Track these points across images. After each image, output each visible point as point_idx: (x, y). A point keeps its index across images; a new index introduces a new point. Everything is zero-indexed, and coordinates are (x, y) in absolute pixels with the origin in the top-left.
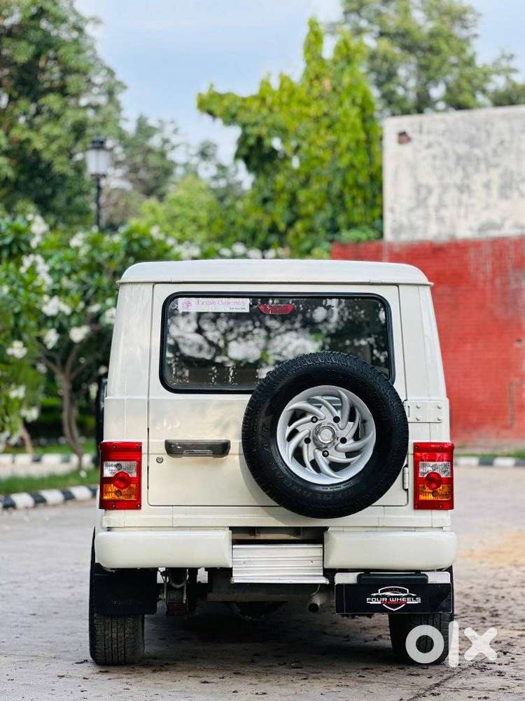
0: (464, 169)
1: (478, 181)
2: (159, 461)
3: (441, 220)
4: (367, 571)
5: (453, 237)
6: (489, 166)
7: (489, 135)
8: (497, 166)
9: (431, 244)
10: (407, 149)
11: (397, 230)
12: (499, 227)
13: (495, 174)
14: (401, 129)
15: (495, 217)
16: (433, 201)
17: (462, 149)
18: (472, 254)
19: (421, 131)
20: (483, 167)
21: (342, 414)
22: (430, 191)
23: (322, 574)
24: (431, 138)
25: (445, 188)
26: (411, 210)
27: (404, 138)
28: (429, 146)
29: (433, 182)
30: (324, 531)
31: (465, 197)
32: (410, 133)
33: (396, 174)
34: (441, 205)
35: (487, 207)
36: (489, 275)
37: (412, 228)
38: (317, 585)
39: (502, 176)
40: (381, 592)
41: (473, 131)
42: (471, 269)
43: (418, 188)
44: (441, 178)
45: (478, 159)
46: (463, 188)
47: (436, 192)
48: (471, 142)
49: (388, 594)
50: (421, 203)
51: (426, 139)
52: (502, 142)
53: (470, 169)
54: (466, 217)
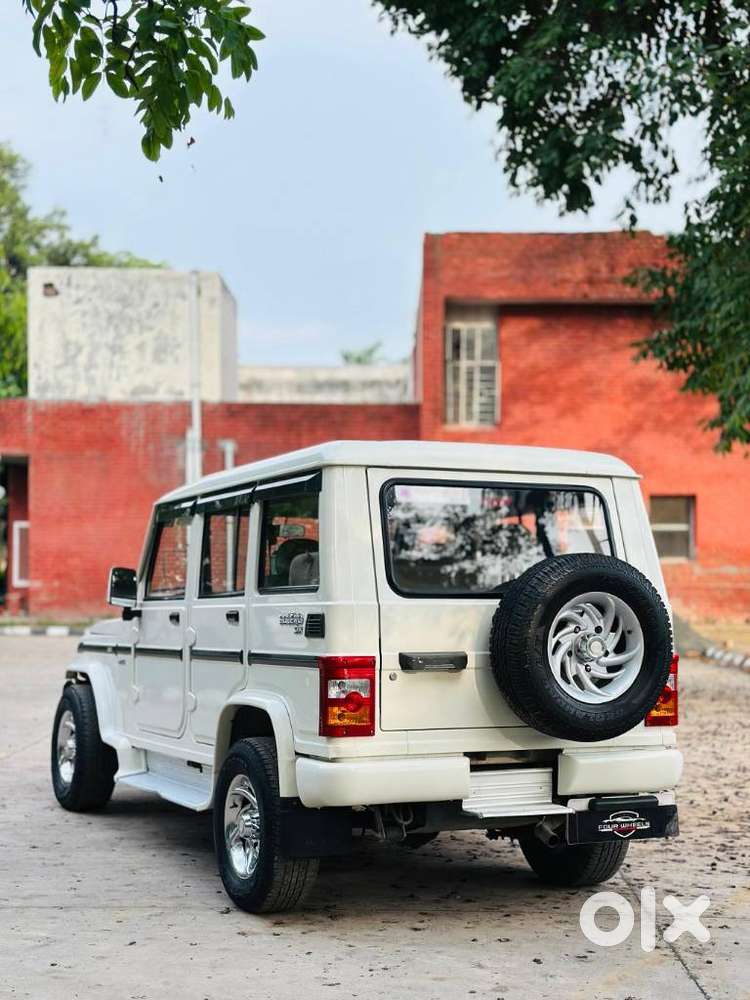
0: (116, 327)
1: (131, 342)
2: (392, 678)
3: (91, 381)
4: (598, 796)
5: (104, 399)
6: (142, 329)
7: (142, 296)
8: (151, 329)
9: (80, 404)
10: (53, 303)
11: (43, 388)
12: (154, 391)
13: (148, 336)
14: (48, 281)
15: (149, 381)
16: (82, 359)
17: (114, 307)
18: (124, 418)
19: (69, 284)
20: (136, 328)
21: (605, 623)
22: (79, 350)
23: (550, 801)
24: (81, 293)
25: (95, 348)
26: (58, 367)
27: (49, 291)
28: (78, 301)
29: (83, 338)
30: (557, 754)
31: (117, 358)
32: (57, 285)
33: (41, 328)
34: (91, 365)
35: (140, 370)
36: (142, 440)
37: (60, 386)
38: (542, 816)
39: (157, 339)
40: (613, 818)
41: (126, 290)
42: (124, 433)
43: (66, 345)
44: (91, 336)
45: (131, 320)
46: (115, 349)
47: (86, 350)
48: (124, 301)
49: (619, 819)
50: (70, 361)
51: (74, 293)
52: (156, 305)
53: (123, 330)
54: (118, 378)
